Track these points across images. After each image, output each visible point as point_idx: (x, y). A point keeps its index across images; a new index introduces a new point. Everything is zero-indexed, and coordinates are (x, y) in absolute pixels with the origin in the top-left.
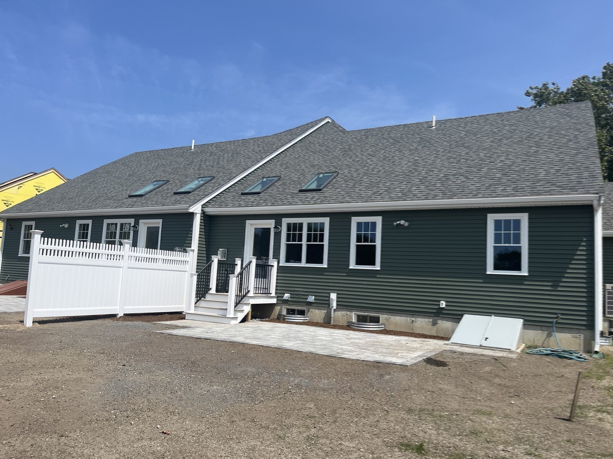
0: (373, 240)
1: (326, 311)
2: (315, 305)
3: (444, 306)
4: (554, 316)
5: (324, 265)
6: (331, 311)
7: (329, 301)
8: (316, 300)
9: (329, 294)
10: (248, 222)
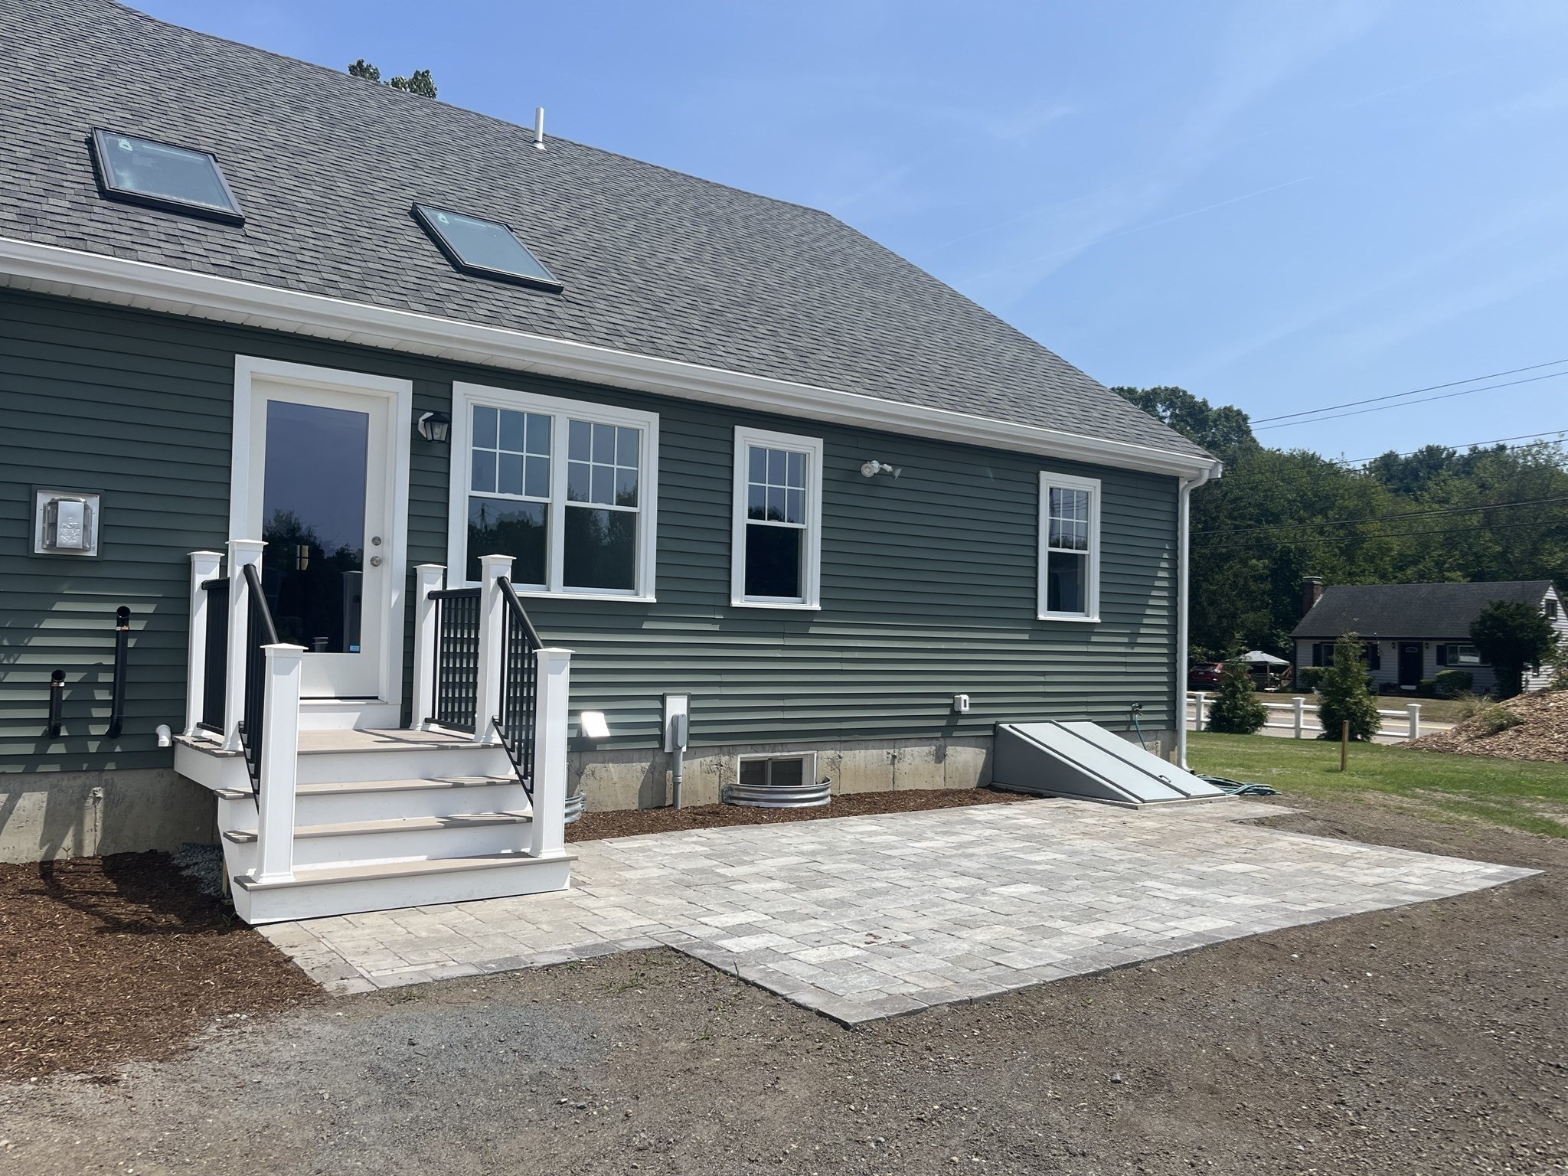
0: (798, 514)
1: (646, 765)
2: (608, 747)
3: (968, 708)
4: (1129, 708)
5: (641, 593)
6: (671, 761)
7: (662, 725)
8: (611, 725)
9: (662, 699)
10: (246, 366)
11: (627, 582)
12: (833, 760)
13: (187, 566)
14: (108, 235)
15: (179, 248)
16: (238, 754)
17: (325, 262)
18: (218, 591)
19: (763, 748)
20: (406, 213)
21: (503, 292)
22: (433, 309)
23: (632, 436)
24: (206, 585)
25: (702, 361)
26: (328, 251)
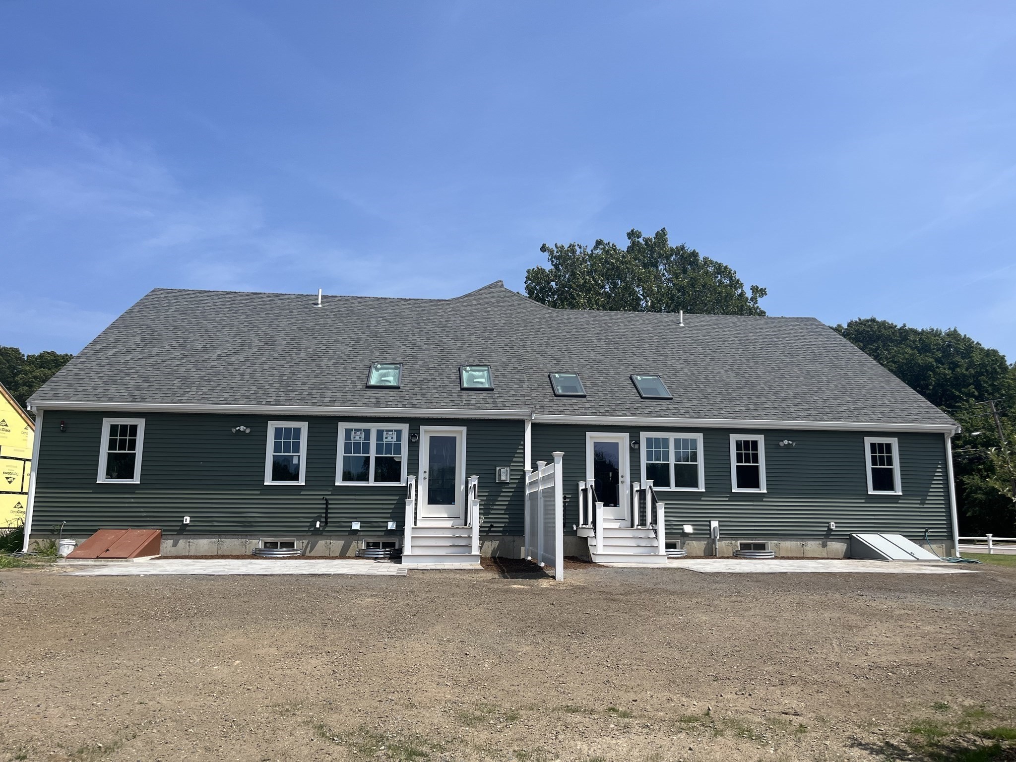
0: (756, 461)
2: (692, 536)
3: (834, 527)
4: (924, 530)
5: (700, 489)
6: (714, 541)
7: (710, 530)
8: (694, 529)
9: (710, 522)
10: (588, 434)
11: (696, 485)
12: (776, 545)
13: (578, 485)
14: (558, 408)
15: (573, 408)
16: (591, 528)
17: (606, 404)
18: (585, 491)
19: (748, 539)
20: (628, 378)
21: (654, 403)
22: (634, 415)
23: (694, 441)
24: (582, 490)
25: (714, 417)
26: (607, 400)
